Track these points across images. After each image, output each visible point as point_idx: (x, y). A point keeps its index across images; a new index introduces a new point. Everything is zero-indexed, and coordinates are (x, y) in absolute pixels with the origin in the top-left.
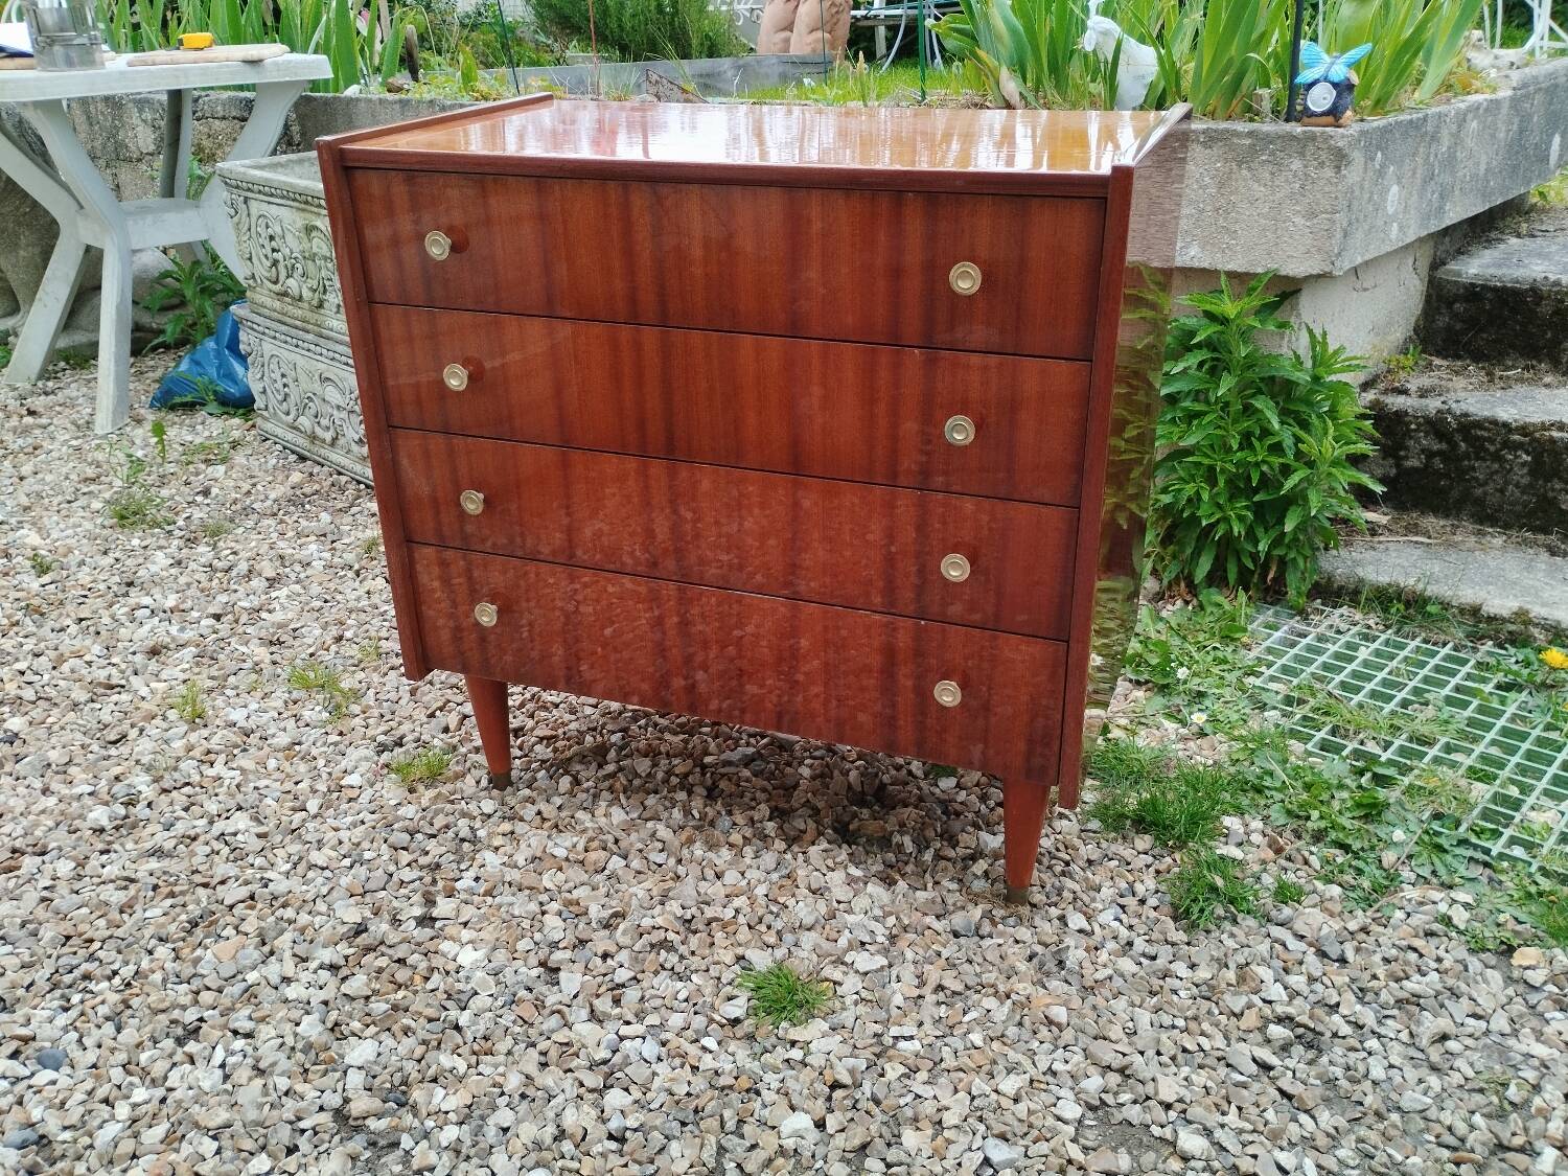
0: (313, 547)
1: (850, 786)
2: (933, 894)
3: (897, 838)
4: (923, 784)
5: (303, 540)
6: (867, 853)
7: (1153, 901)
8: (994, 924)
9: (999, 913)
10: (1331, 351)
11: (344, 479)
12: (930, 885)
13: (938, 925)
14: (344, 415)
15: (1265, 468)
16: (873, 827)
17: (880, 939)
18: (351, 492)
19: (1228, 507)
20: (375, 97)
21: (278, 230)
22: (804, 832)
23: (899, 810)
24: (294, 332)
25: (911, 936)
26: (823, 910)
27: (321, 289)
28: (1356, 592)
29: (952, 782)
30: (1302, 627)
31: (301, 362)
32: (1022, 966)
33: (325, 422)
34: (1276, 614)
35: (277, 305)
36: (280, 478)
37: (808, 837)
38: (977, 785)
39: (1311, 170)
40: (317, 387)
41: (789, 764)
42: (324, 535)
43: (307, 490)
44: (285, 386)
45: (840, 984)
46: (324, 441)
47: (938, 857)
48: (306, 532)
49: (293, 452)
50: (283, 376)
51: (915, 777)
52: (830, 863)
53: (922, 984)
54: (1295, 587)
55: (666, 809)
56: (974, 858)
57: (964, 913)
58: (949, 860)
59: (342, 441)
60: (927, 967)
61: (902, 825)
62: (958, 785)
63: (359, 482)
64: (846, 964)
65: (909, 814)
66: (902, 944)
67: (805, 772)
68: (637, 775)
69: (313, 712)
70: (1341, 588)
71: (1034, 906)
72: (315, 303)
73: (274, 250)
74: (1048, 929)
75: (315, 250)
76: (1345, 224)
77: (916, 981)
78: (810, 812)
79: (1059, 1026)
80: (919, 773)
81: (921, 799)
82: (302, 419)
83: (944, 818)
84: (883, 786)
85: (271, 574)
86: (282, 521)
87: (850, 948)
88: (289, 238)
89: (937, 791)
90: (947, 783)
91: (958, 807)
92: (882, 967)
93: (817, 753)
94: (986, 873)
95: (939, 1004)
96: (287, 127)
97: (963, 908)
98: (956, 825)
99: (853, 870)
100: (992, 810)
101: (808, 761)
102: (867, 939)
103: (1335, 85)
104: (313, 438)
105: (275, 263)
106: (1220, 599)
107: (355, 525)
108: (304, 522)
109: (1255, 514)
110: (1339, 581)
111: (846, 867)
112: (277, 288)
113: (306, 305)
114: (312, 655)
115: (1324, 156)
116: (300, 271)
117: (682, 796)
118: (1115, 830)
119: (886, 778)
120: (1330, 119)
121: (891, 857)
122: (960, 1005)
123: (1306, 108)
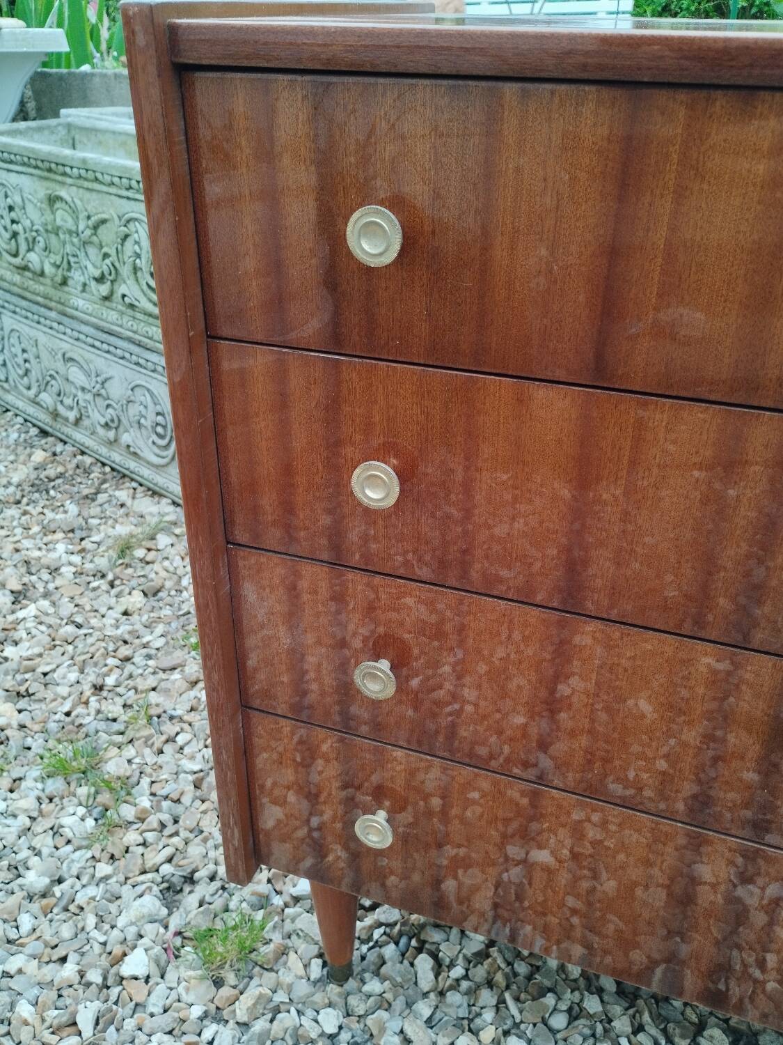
0: (61, 547)
5: (50, 538)
11: (88, 460)
14: (89, 397)
18: (96, 474)
20: (110, 72)
21: (18, 199)
24: (35, 308)
27: (65, 265)
31: (43, 339)
33: (68, 401)
35: (17, 278)
36: (22, 458)
40: (60, 365)
42: (72, 531)
43: (51, 472)
44: (26, 361)
46: (67, 419)
48: (53, 526)
49: (34, 425)
50: (24, 351)
59: (86, 422)
63: (104, 464)
69: (75, 820)
72: (59, 279)
73: (13, 222)
75: (59, 222)
82: (43, 396)
85: (17, 587)
86: (25, 513)
88: (29, 208)
96: (22, 104)
104: (55, 415)
105: (15, 235)
107: (103, 518)
108: (50, 515)
112: (17, 261)
113: (48, 281)
114: (68, 714)
116: (42, 244)
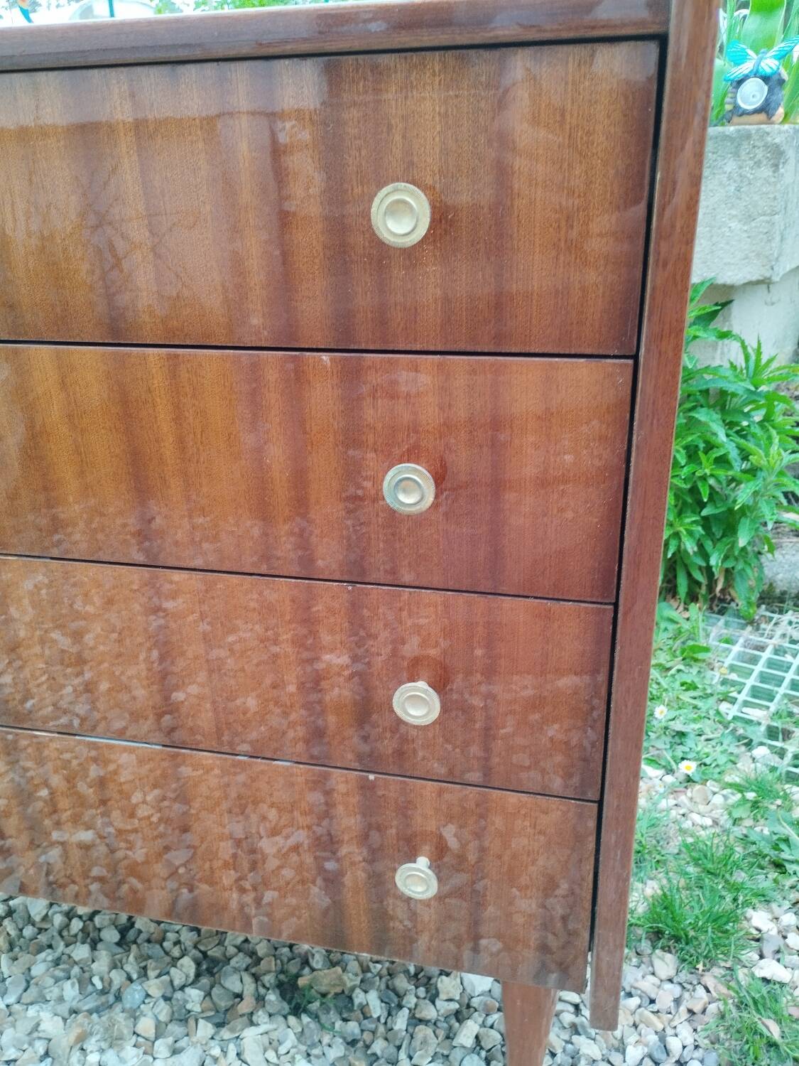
3: (359, 998)
6: (322, 1027)
10: (764, 361)
15: (712, 481)
16: (328, 980)
19: (677, 523)
22: (239, 996)
30: (756, 638)
34: (727, 624)
37: (243, 1009)
39: (747, 171)
47: (415, 1021)
54: (742, 594)
55: (57, 980)
58: (428, 1023)
68: (30, 921)
70: (784, 593)
76: (782, 228)
78: (247, 959)
94: (478, 1042)
103: (766, 79)
106: (674, 614)
109: (704, 527)
110: (780, 587)
115: (760, 154)
117: (81, 952)
120: (762, 116)
121: (353, 1027)
123: (736, 107)
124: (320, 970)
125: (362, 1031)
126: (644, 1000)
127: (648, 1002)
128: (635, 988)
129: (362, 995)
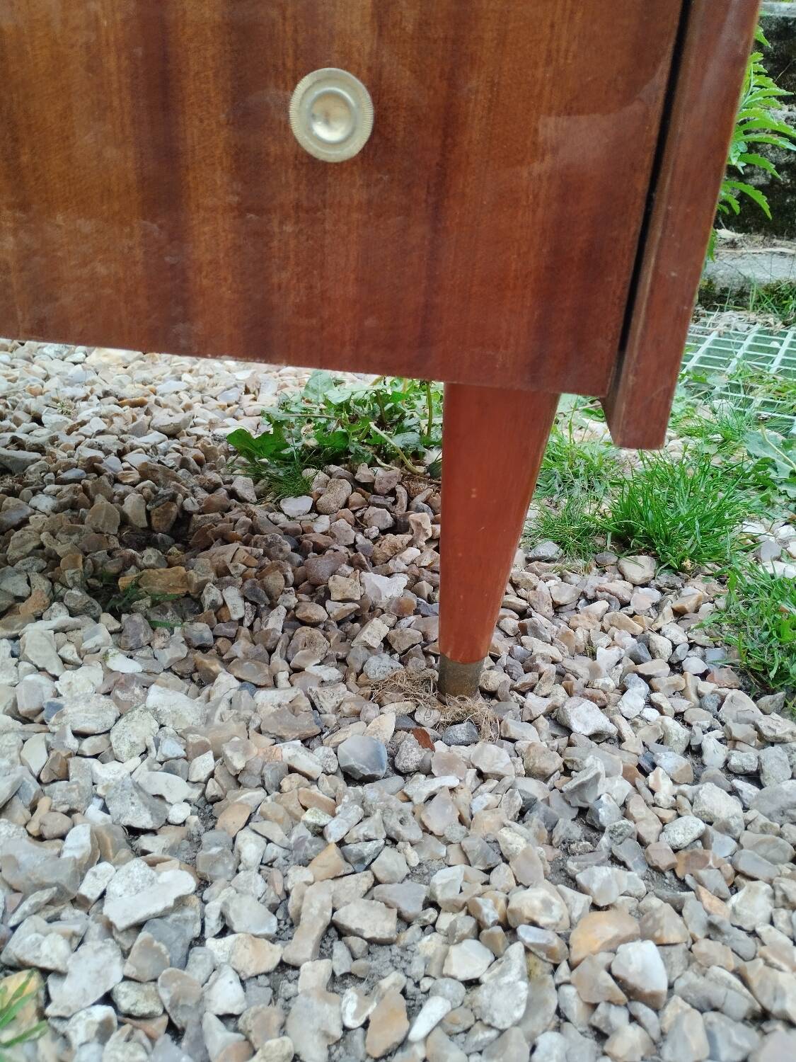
1: (125, 521)
2: (291, 693)
3: (211, 595)
4: (257, 509)
6: (153, 626)
7: (694, 664)
8: (425, 741)
9: (428, 717)
12: (283, 676)
13: (309, 761)
16: (164, 580)
17: (179, 812)
22: (23, 598)
23: (217, 549)
25: (252, 796)
26: (37, 757)
28: (742, 294)
29: (305, 503)
32: (516, 839)
37: (27, 608)
38: (346, 505)
41: (13, 493)
45: (61, 974)
47: (295, 621)
51: (242, 500)
52: (69, 652)
53: (290, 925)
56: (359, 617)
57: (359, 726)
58: (315, 625)
60: (298, 876)
61: (222, 573)
62: (315, 509)
64: (79, 902)
65: (234, 554)
66: (231, 819)
67: (44, 502)
71: (491, 695)
74: (535, 738)
77: (271, 926)
78: (42, 563)
79: (654, 1003)
80: (249, 494)
81: (253, 530)
83: (297, 558)
84: (185, 516)
87: (99, 853)
89: (280, 518)
90: (296, 506)
91: (322, 540)
92: (181, 902)
93: (70, 474)
94: (387, 644)
95: (337, 982)
97: (357, 714)
98: (320, 566)
99: (121, 663)
100: (375, 540)
101: (51, 488)
102: (144, 821)
111: (105, 657)
118: (581, 553)
119: (190, 504)
121: (201, 630)
122: (392, 981)
124: (152, 567)
125: (216, 637)
126: (614, 603)
127: (619, 606)
128: (601, 591)
129: (215, 591)
